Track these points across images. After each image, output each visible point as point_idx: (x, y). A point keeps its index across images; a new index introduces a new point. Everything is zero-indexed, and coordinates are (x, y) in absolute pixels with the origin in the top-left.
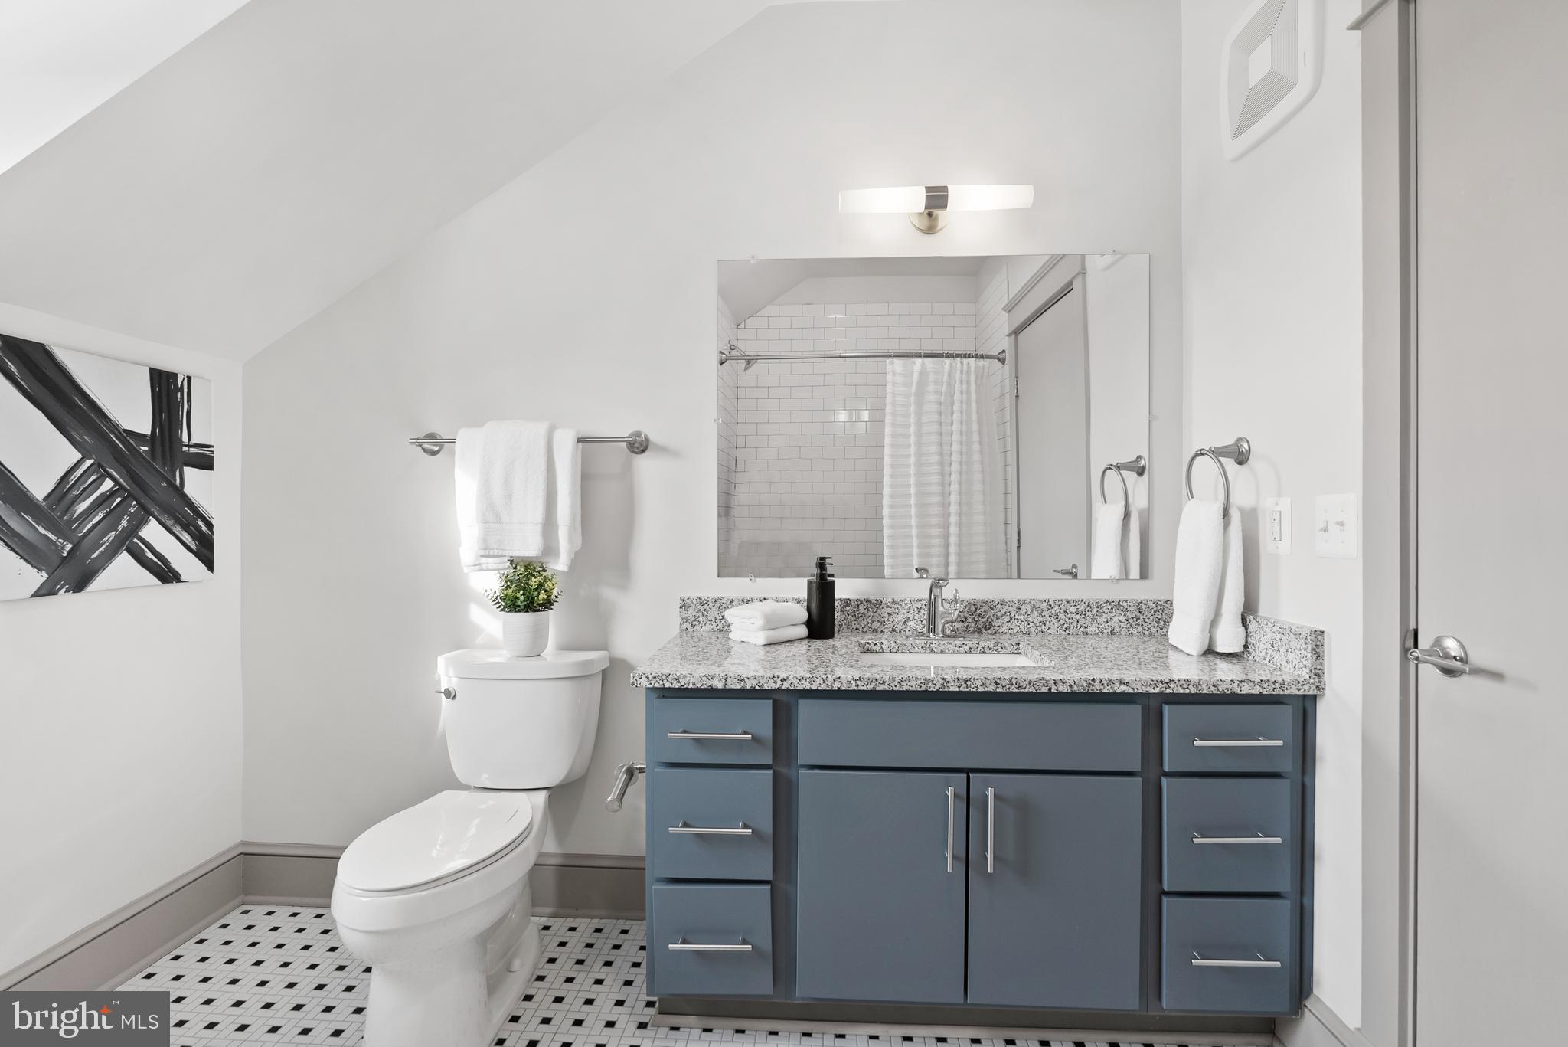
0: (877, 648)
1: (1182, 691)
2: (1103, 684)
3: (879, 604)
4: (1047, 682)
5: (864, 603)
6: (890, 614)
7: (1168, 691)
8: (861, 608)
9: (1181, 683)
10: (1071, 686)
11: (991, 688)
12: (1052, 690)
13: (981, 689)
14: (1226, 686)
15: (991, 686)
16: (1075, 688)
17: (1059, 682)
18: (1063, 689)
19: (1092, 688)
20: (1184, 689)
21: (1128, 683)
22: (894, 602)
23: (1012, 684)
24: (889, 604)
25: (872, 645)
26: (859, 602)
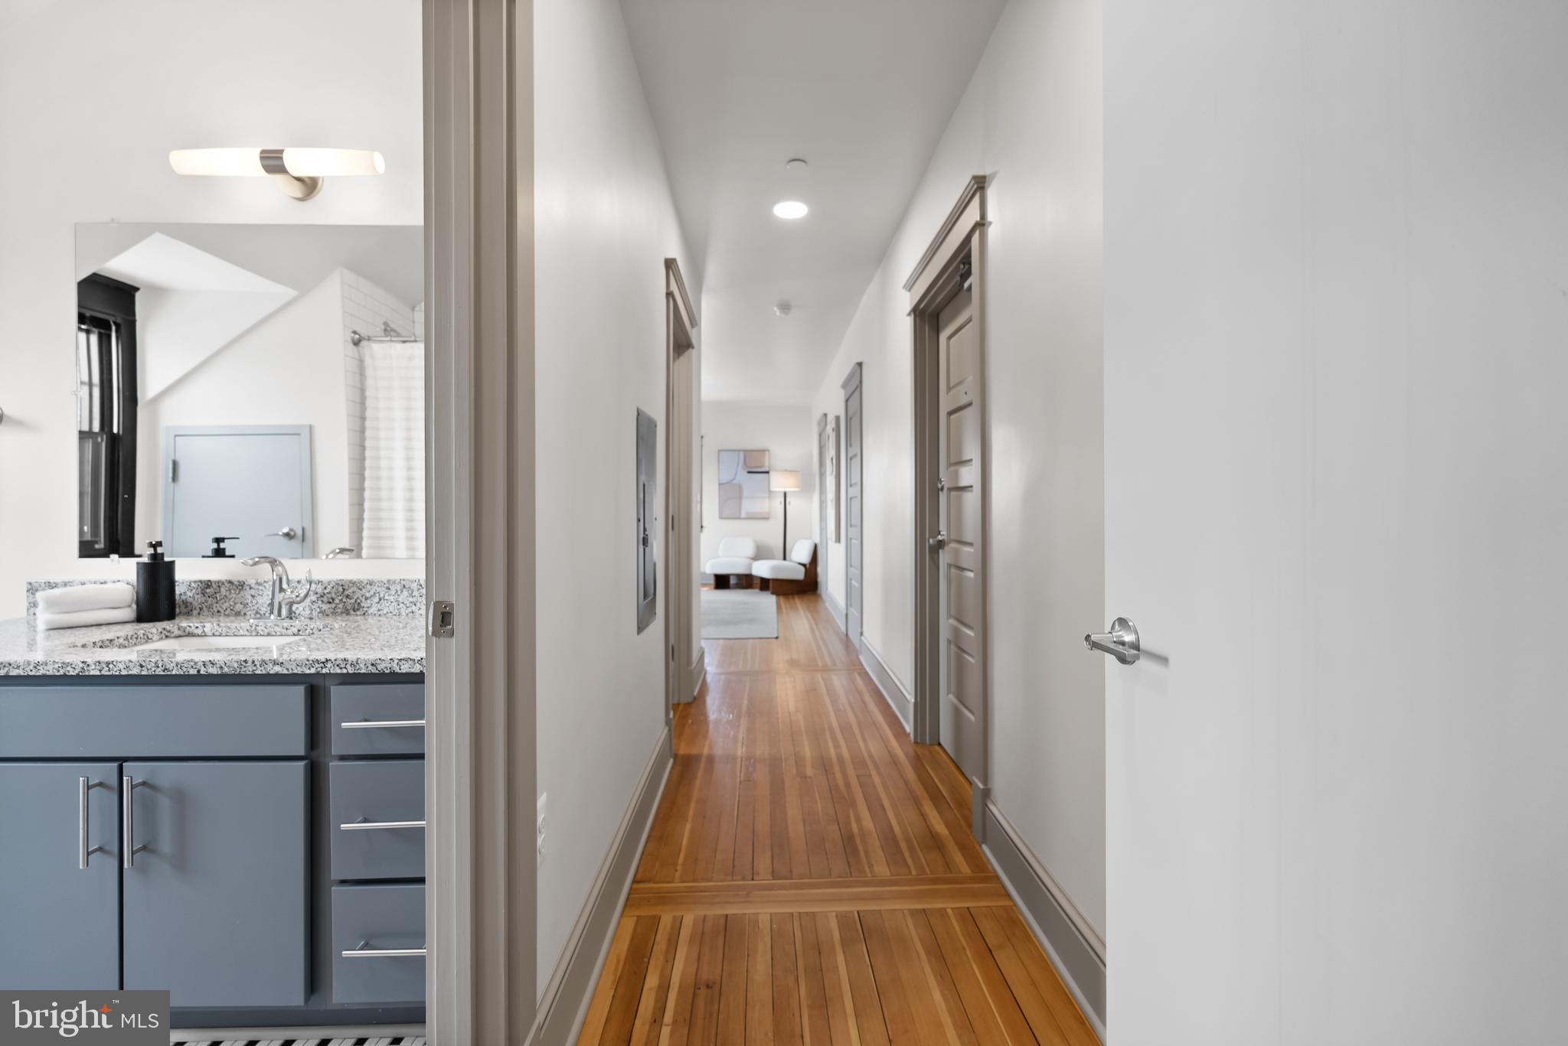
0: (199, 631)
1: (339, 671)
2: (255, 665)
3: (241, 586)
4: (196, 663)
5: (226, 584)
6: (253, 596)
7: (324, 671)
8: (222, 589)
9: (337, 663)
10: (221, 668)
11: (135, 671)
12: (202, 672)
13: (124, 673)
14: (385, 665)
15: (135, 669)
16: (226, 670)
17: (208, 663)
18: (213, 671)
19: (243, 669)
20: (341, 668)
21: (282, 663)
22: (258, 584)
23: (158, 667)
24: (252, 586)
25: (193, 628)
26: (220, 584)
